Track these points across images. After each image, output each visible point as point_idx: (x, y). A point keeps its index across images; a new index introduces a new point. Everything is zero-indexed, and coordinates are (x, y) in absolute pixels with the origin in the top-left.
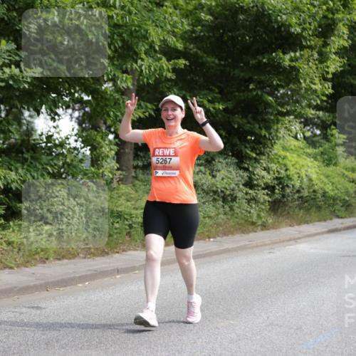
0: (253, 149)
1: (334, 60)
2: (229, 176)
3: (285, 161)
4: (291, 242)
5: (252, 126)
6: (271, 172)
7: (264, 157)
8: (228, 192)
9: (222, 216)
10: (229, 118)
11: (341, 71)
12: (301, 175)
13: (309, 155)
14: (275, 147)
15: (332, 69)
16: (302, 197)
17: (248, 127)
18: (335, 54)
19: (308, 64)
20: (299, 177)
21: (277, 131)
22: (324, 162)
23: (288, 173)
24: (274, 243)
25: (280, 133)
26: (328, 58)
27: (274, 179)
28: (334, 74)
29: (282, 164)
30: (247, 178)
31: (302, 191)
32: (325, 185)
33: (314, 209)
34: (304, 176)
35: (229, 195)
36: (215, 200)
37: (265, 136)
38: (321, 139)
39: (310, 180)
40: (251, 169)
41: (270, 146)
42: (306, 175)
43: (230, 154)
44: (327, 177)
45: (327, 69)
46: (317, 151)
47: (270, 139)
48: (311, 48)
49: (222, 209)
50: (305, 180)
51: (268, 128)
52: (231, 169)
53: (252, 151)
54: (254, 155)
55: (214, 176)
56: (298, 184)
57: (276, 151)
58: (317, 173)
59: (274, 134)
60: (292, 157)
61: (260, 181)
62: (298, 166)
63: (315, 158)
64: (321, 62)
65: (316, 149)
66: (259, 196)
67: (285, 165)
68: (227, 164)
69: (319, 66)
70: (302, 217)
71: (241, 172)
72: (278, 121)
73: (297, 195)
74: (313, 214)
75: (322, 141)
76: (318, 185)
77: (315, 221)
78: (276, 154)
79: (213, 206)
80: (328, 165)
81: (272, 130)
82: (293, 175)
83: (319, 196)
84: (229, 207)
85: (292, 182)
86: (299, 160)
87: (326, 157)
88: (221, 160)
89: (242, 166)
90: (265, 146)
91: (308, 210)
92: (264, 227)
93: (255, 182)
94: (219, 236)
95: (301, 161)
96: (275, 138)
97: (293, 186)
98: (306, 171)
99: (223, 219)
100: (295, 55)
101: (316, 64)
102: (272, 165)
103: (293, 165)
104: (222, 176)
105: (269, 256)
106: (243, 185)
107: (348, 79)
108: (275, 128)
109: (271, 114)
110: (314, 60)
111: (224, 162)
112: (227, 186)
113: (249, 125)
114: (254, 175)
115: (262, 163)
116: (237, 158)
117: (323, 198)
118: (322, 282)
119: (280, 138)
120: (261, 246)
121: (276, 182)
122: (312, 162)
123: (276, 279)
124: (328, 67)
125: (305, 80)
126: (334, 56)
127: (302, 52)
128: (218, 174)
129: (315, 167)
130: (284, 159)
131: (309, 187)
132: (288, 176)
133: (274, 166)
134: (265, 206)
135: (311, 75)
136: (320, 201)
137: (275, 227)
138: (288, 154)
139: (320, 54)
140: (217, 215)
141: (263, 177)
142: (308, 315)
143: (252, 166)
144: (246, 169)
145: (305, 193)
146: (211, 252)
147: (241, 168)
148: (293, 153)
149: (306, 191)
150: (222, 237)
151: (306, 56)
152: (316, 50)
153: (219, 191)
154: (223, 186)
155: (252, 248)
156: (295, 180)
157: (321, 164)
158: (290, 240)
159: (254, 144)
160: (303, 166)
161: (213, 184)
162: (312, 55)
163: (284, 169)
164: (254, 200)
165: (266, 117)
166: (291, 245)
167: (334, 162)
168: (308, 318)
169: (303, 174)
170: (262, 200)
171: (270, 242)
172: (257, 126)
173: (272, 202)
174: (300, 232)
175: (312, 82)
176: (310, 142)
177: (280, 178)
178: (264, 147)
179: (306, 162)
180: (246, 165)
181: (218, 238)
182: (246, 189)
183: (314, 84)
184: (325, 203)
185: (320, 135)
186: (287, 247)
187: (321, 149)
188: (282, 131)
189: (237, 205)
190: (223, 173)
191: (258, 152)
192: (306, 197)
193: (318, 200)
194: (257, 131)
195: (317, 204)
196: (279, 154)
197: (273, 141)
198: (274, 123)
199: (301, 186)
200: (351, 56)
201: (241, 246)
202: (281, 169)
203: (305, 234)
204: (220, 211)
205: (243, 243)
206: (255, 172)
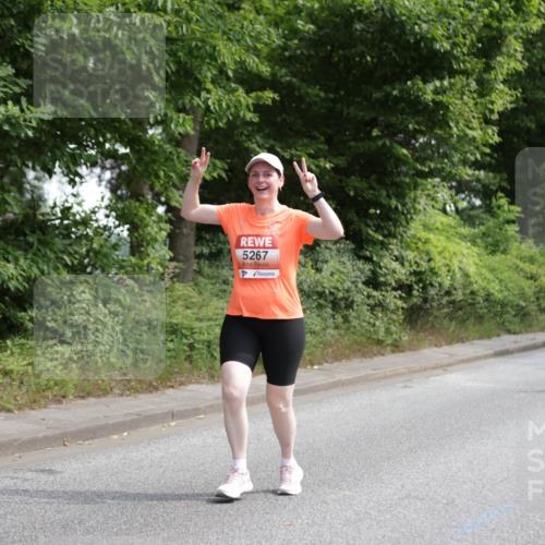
0: (378, 229)
1: (502, 91)
2: (342, 269)
3: (428, 247)
4: (436, 371)
5: (376, 193)
6: (406, 264)
7: (395, 241)
8: (340, 295)
9: (331, 331)
10: (341, 181)
11: (512, 109)
12: (453, 268)
13: (463, 237)
14: (412, 225)
15: (499, 106)
16: (453, 302)
17: (369, 194)
19: (462, 99)
20: (449, 271)
21: (415, 200)
22: (486, 248)
23: (432, 264)
24: (412, 372)
25: (419, 203)
26: (492, 90)
27: (411, 274)
28: (501, 114)
29: (422, 252)
30: (369, 273)
31: (454, 292)
33: (472, 320)
34: (457, 270)
35: (341, 299)
36: (320, 306)
37: (396, 208)
38: (483, 212)
39: (467, 275)
40: (375, 259)
41: (404, 223)
42: (460, 268)
44: (492, 270)
45: (490, 106)
46: (476, 230)
47: (403, 213)
48: (466, 73)
49: (331, 320)
50: (458, 275)
51: (401, 196)
52: (345, 259)
53: (375, 231)
54: (381, 238)
55: (319, 270)
56: (447, 283)
57: (412, 232)
59: (410, 205)
60: (439, 240)
61: (389, 277)
62: (447, 255)
63: (474, 243)
64: (481, 95)
65: (474, 227)
66: (388, 301)
67: (428, 253)
68: (338, 251)
69: (479, 100)
70: (454, 332)
71: (360, 264)
72: (416, 187)
73: (446, 298)
74: (471, 327)
75: (484, 216)
76: (478, 284)
77: (473, 339)
78: (414, 236)
79: (318, 316)
80: (493, 253)
81: (407, 200)
82: (439, 267)
83: (480, 299)
84: (343, 317)
85: (439, 279)
86: (449, 244)
87: (490, 240)
89: (361, 254)
90: (396, 223)
91: (463, 322)
92: (397, 347)
93: (382, 279)
94: (327, 362)
95: (452, 247)
96: (412, 211)
97: (440, 285)
98: (460, 262)
99: (333, 336)
100: (442, 84)
101: (474, 99)
102: (408, 252)
103: (440, 253)
104: (331, 269)
105: (404, 392)
106: (364, 283)
107: (522, 120)
108: (412, 196)
109: (406, 175)
110: (471, 92)
111: (334, 248)
112: (338, 285)
113: (371, 192)
114: (381, 268)
115: (392, 250)
116: (353, 242)
117: (486, 304)
118: (485, 432)
119: (420, 211)
120: (392, 376)
121: (414, 279)
122: (468, 248)
123: (415, 427)
124: (492, 103)
125: (457, 123)
126: (501, 87)
127: (452, 80)
128: (325, 266)
129: (473, 256)
130: (425, 243)
131: (465, 287)
132: (432, 270)
133: (410, 255)
134: (398, 316)
135: (466, 114)
136: (481, 308)
137: (413, 347)
138: (431, 236)
139: (480, 82)
140: (324, 329)
141: (394, 272)
142: (464, 482)
143: (377, 255)
144: (368, 260)
145: (459, 296)
146: (316, 386)
147: (360, 258)
148: (440, 235)
149: (460, 292)
150: (331, 363)
151: (459, 86)
152: (475, 77)
153: (327, 292)
154: (333, 284)
155: (379, 379)
156: (444, 275)
157: (482, 250)
158: (433, 368)
159: (380, 221)
160: (454, 254)
161: (318, 282)
162: (468, 85)
163: (426, 258)
164: (381, 305)
165: (398, 179)
166: (438, 375)
167: (502, 248)
168: (465, 486)
169: (455, 265)
170: (392, 307)
171: (405, 370)
172: (384, 193)
173: (407, 310)
174: (451, 355)
175: (467, 126)
176: (465, 217)
177: (420, 273)
178: (395, 226)
179: (459, 247)
180: (368, 253)
181: (326, 365)
182: (367, 290)
183: (471, 129)
184: (489, 311)
185: (480, 207)
186: (432, 379)
187: (482, 228)
188: (423, 201)
189: (354, 314)
190: (332, 265)
191: (386, 232)
192: (461, 301)
193: (478, 306)
194: (384, 201)
195: (476, 312)
196: (418, 235)
197: (409, 216)
198: (409, 189)
199: (452, 285)
200: (527, 85)
201: (360, 377)
202: (422, 258)
203: (459, 358)
204: (328, 324)
205: (363, 373)
206: (382, 264)
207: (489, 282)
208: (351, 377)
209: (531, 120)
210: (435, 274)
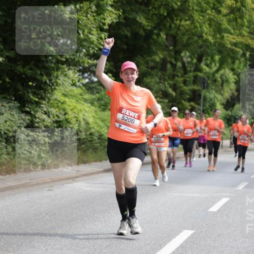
1: (110, 11)
2: (12, 119)
3: (64, 106)
4: (69, 181)
5: (34, 72)
6: (51, 116)
7: (44, 102)
8: (11, 134)
9: (5, 156)
10: (11, 66)
11: (117, 22)
12: (79, 119)
13: (86, 100)
14: (55, 92)
15: (108, 21)
16: (80, 139)
17: (29, 72)
18: (112, 6)
19: (87, 16)
20: (77, 121)
21: (57, 77)
22: (100, 107)
23: (67, 116)
24: (54, 181)
25: (59, 79)
26: (105, 10)
27: (54, 122)
28: (110, 25)
29: (61, 109)
30: (28, 121)
31: (80, 133)
32: (101, 128)
33: (91, 151)
34: (82, 120)
35: (11, 137)
37: (46, 82)
39: (88, 123)
40: (32, 112)
41: (50, 91)
42: (84, 119)
43: (13, 98)
44: (103, 121)
45: (103, 21)
46: (94, 97)
47: (50, 86)
49: (5, 150)
50: (82, 124)
51: (49, 75)
52: (14, 113)
53: (33, 95)
54: (37, 100)
56: (76, 127)
57: (55, 97)
58: (94, 117)
59: (54, 80)
60: (71, 102)
61: (40, 124)
62: (76, 111)
63: (92, 104)
64: (98, 15)
65: (93, 95)
67: (64, 110)
68: (10, 107)
69: (96, 17)
71: (23, 116)
72: (58, 69)
74: (90, 155)
75: (99, 87)
76: (95, 129)
77: (91, 162)
78: (56, 99)
80: (104, 110)
81: (52, 77)
82: (71, 119)
83: (96, 138)
84: (12, 148)
85: (71, 126)
87: (103, 102)
88: (5, 104)
89: (24, 110)
91: (85, 151)
93: (36, 125)
95: (79, 107)
96: (55, 84)
98: (84, 115)
99: (6, 159)
100: (75, 7)
101: (94, 16)
102: (52, 109)
103: (71, 110)
104: (5, 119)
105: (49, 193)
106: (25, 127)
107: (123, 31)
108: (55, 74)
109: (52, 62)
110: (92, 12)
111: (7, 105)
112: (10, 128)
113: (31, 71)
114: (35, 118)
115: (43, 108)
116: (19, 103)
117: (99, 141)
118: (97, 218)
119: (60, 84)
120: (41, 184)
121: (55, 125)
122: (89, 107)
123: (55, 214)
124: (104, 19)
125: (84, 31)
126: (110, 8)
127: (82, 5)
128: (2, 117)
129: (92, 112)
130: (63, 103)
131: (86, 130)
132: (67, 120)
133: (54, 111)
135: (89, 26)
136: (96, 143)
138: (67, 99)
139: (98, 6)
141: (44, 121)
142: (83, 248)
143: (33, 110)
144: (28, 113)
145: (83, 135)
147: (23, 112)
148: (73, 99)
149: (83, 134)
150: (5, 175)
151: (85, 8)
152: (95, 3)
153: (3, 133)
154: (6, 128)
156: (74, 123)
157: (97, 109)
158: (66, 179)
159: (35, 90)
160: (81, 110)
162: (90, 8)
163: (63, 113)
165: (47, 65)
166: (69, 183)
167: (109, 107)
168: (83, 250)
169: (81, 117)
171: (50, 180)
172: (39, 72)
174: (78, 171)
175: (90, 33)
176: (88, 88)
177: (60, 122)
178: (45, 92)
179: (83, 107)
180: (28, 109)
183: (92, 35)
184: (101, 145)
186: (66, 185)
187: (98, 95)
188: (62, 78)
190: (6, 116)
191: (39, 97)
192: (83, 139)
193: (94, 142)
194: (38, 77)
195: (93, 146)
196: (58, 99)
197: (53, 87)
198: (54, 70)
199: (78, 129)
200: (126, 9)
201: (22, 184)
202: (60, 113)
203: (82, 173)
204: (3, 151)
205: (24, 182)
206: (37, 116)
207: (101, 127)
208: (17, 184)
209: (128, 31)
210: (69, 122)
